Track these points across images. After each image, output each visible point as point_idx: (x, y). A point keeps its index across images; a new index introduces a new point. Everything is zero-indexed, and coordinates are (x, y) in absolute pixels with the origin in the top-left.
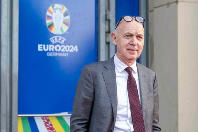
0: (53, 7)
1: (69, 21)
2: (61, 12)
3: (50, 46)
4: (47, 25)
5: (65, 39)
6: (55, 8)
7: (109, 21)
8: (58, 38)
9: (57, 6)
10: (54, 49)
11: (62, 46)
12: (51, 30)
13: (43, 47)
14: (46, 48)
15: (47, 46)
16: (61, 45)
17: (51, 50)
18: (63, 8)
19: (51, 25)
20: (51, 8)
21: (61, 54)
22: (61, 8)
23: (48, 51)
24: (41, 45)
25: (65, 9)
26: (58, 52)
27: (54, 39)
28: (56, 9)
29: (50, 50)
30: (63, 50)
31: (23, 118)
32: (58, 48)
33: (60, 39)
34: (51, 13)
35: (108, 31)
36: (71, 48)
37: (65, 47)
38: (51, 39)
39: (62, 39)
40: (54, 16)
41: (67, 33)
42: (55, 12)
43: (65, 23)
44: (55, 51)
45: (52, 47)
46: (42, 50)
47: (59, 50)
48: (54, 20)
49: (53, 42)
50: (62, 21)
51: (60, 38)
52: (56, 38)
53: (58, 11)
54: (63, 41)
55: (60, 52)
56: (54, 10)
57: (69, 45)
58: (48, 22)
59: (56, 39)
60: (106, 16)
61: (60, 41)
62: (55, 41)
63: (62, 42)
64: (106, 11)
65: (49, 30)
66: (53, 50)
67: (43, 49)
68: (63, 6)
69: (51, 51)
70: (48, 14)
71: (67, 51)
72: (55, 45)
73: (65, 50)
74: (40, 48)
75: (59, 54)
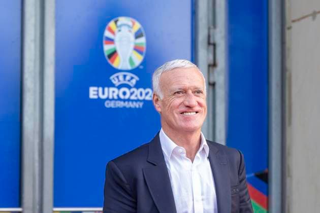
0: (116, 22)
1: (144, 46)
2: (130, 31)
3: (112, 89)
4: (106, 54)
5: (136, 78)
6: (119, 23)
7: (214, 45)
8: (125, 76)
9: (122, 20)
10: (118, 96)
11: (132, 90)
12: (113, 62)
13: (98, 91)
14: (103, 93)
15: (106, 89)
16: (129, 87)
17: (113, 96)
18: (134, 24)
19: (113, 54)
20: (112, 24)
21: (130, 103)
22: (130, 24)
23: (108, 99)
24: (96, 88)
25: (137, 26)
26: (124, 100)
27: (118, 77)
28: (121, 26)
29: (111, 97)
30: (133, 97)
32: (124, 93)
33: (128, 78)
34: (113, 32)
35: (212, 62)
36: (147, 94)
37: (137, 92)
38: (113, 78)
39: (132, 78)
40: (117, 38)
41: (142, 67)
42: (120, 31)
43: (137, 49)
44: (119, 99)
45: (114, 92)
46: (96, 97)
47: (127, 97)
48: (117, 46)
49: (116, 82)
50: (132, 46)
51: (129, 76)
52: (121, 75)
53: (125, 30)
54: (134, 81)
55: (129, 100)
56: (117, 27)
57: (145, 88)
58: (107, 48)
59: (121, 78)
60: (209, 37)
61: (129, 81)
62: (119, 81)
63: (132, 83)
64: (209, 29)
65: (109, 61)
66: (116, 97)
67: (98, 94)
68: (134, 20)
69: (113, 99)
70: (107, 34)
71: (141, 98)
72: (119, 87)
73: (136, 96)
74: (93, 92)
75: (126, 104)
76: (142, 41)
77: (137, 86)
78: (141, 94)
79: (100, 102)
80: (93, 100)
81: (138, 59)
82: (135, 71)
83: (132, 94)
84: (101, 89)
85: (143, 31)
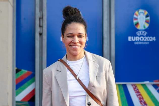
1: (149, 20)
2: (144, 15)
3: (137, 37)
4: (134, 24)
6: (139, 12)
8: (142, 32)
9: (141, 11)
12: (137, 27)
13: (131, 38)
14: (134, 39)
15: (135, 37)
16: (144, 36)
18: (145, 12)
19: (137, 24)
20: (137, 12)
23: (135, 41)
25: (147, 13)
26: (142, 41)
27: (139, 33)
30: (145, 40)
31: (119, 85)
32: (142, 39)
33: (143, 33)
34: (137, 15)
36: (151, 39)
37: (147, 38)
38: (137, 33)
39: (145, 33)
40: (139, 17)
41: (148, 29)
42: (140, 15)
43: (147, 22)
44: (140, 41)
45: (138, 38)
46: (131, 40)
47: (143, 40)
48: (139, 21)
49: (138, 35)
50: (144, 20)
51: (143, 32)
52: (140, 32)
54: (145, 34)
55: (144, 41)
56: (139, 13)
58: (135, 22)
59: (140, 33)
61: (144, 34)
62: (140, 34)
65: (136, 27)
66: (138, 40)
67: (131, 39)
68: (145, 10)
70: (135, 16)
71: (148, 40)
72: (140, 36)
74: (130, 39)
75: (143, 43)
76: (149, 18)
77: (147, 36)
78: (148, 39)
79: (132, 42)
80: (130, 41)
81: (147, 25)
82: (146, 30)
83: (145, 39)
84: (133, 38)
85: (149, 15)
